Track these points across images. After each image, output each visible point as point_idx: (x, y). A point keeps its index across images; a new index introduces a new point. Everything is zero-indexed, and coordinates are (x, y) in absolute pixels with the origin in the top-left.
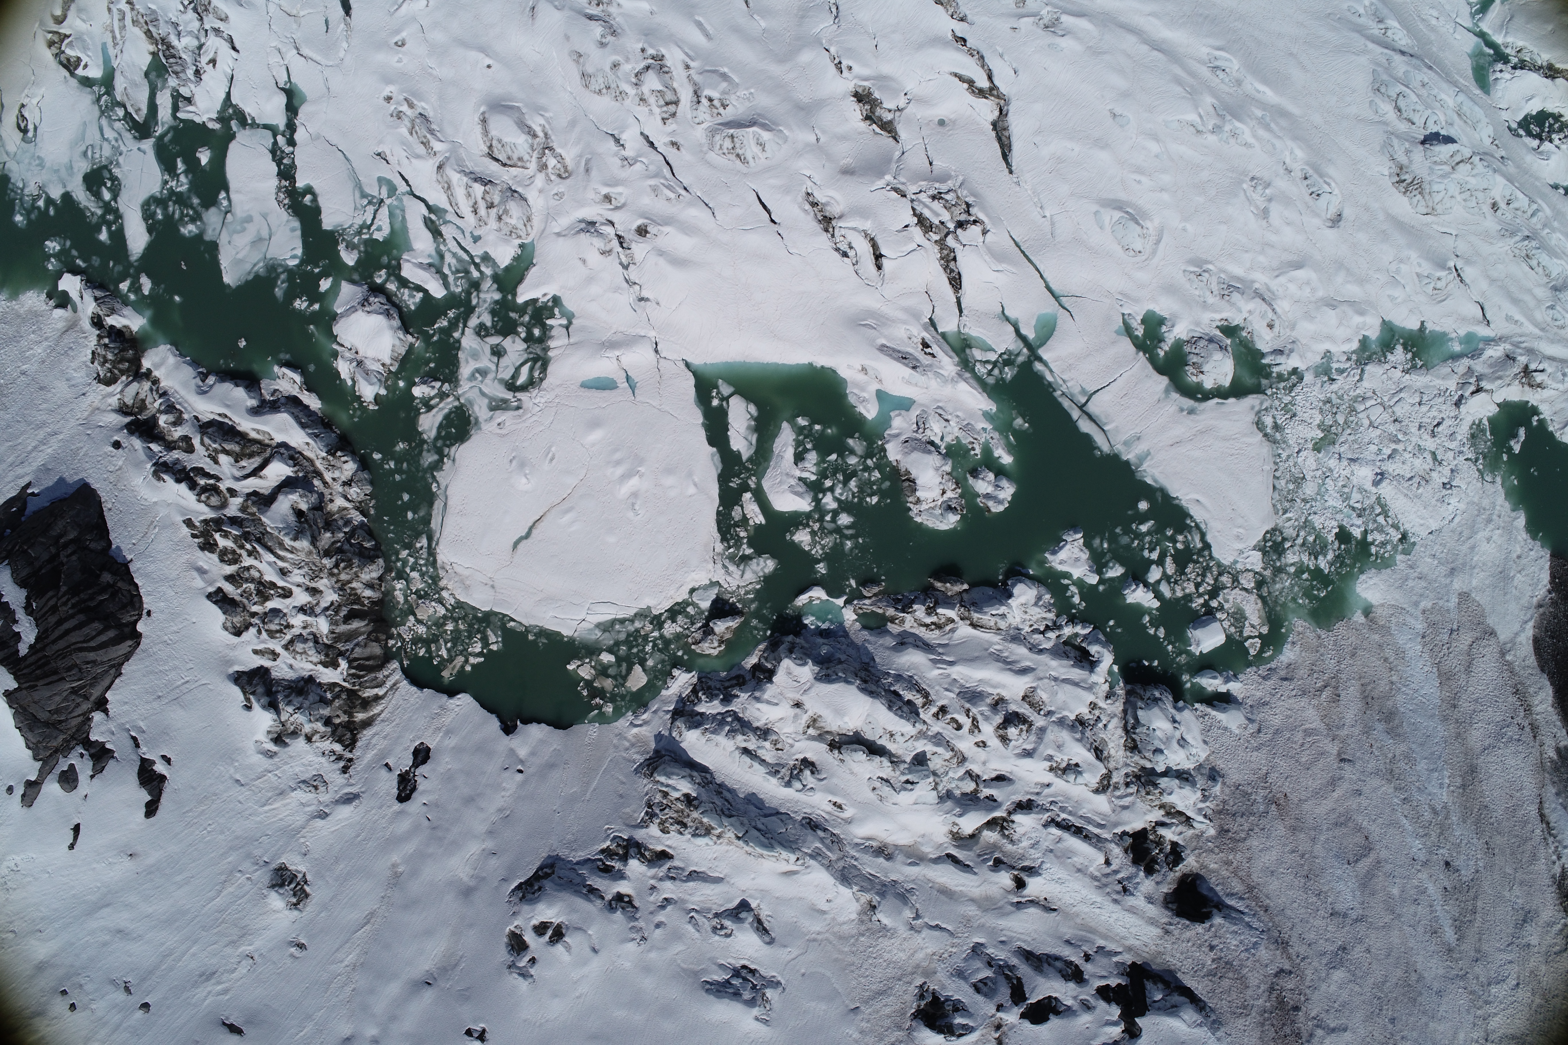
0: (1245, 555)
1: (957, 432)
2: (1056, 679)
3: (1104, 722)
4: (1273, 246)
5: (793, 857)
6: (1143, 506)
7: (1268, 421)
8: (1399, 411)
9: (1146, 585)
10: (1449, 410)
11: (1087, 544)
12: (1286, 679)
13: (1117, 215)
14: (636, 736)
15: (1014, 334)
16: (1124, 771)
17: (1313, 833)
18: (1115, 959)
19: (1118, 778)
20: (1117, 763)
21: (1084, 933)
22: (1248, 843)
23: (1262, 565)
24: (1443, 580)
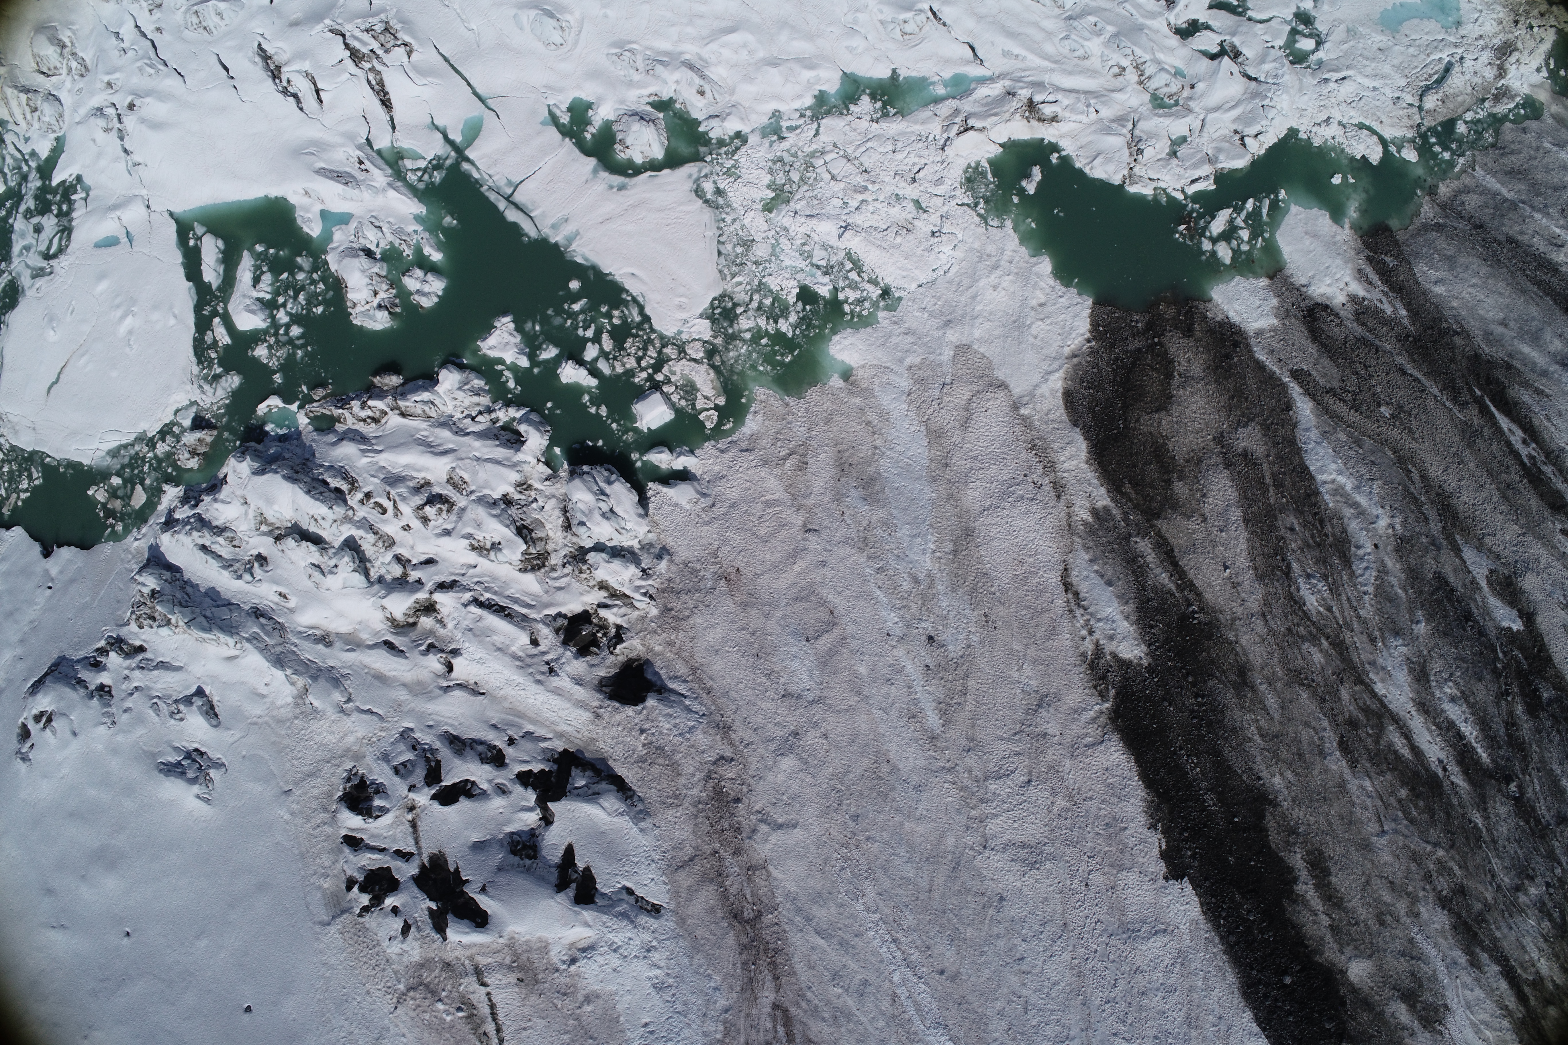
0: (690, 324)
1: (390, 237)
2: (478, 459)
3: (541, 503)
4: (702, 17)
5: (231, 641)
6: (574, 285)
7: (708, 187)
8: (867, 162)
9: (581, 362)
10: (932, 156)
11: (519, 329)
12: (747, 450)
13: (533, 13)
14: (137, 549)
15: (442, 140)
16: (563, 553)
17: (767, 608)
18: (543, 745)
19: (555, 560)
20: (557, 544)
21: (511, 718)
22: (691, 621)
23: (711, 333)
24: (937, 334)
